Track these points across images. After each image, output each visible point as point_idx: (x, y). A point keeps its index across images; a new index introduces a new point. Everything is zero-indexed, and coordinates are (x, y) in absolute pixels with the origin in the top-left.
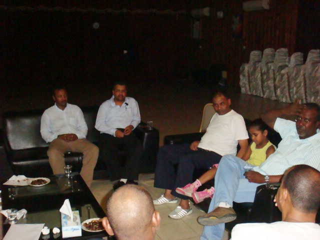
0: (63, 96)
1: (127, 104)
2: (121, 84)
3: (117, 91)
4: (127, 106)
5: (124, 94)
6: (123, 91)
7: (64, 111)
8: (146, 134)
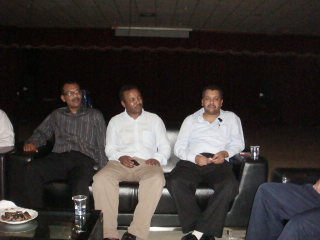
0: (136, 99)
1: (221, 120)
2: (213, 89)
3: (207, 99)
4: (221, 123)
5: (217, 104)
6: (215, 99)
7: (137, 120)
8: (247, 165)
